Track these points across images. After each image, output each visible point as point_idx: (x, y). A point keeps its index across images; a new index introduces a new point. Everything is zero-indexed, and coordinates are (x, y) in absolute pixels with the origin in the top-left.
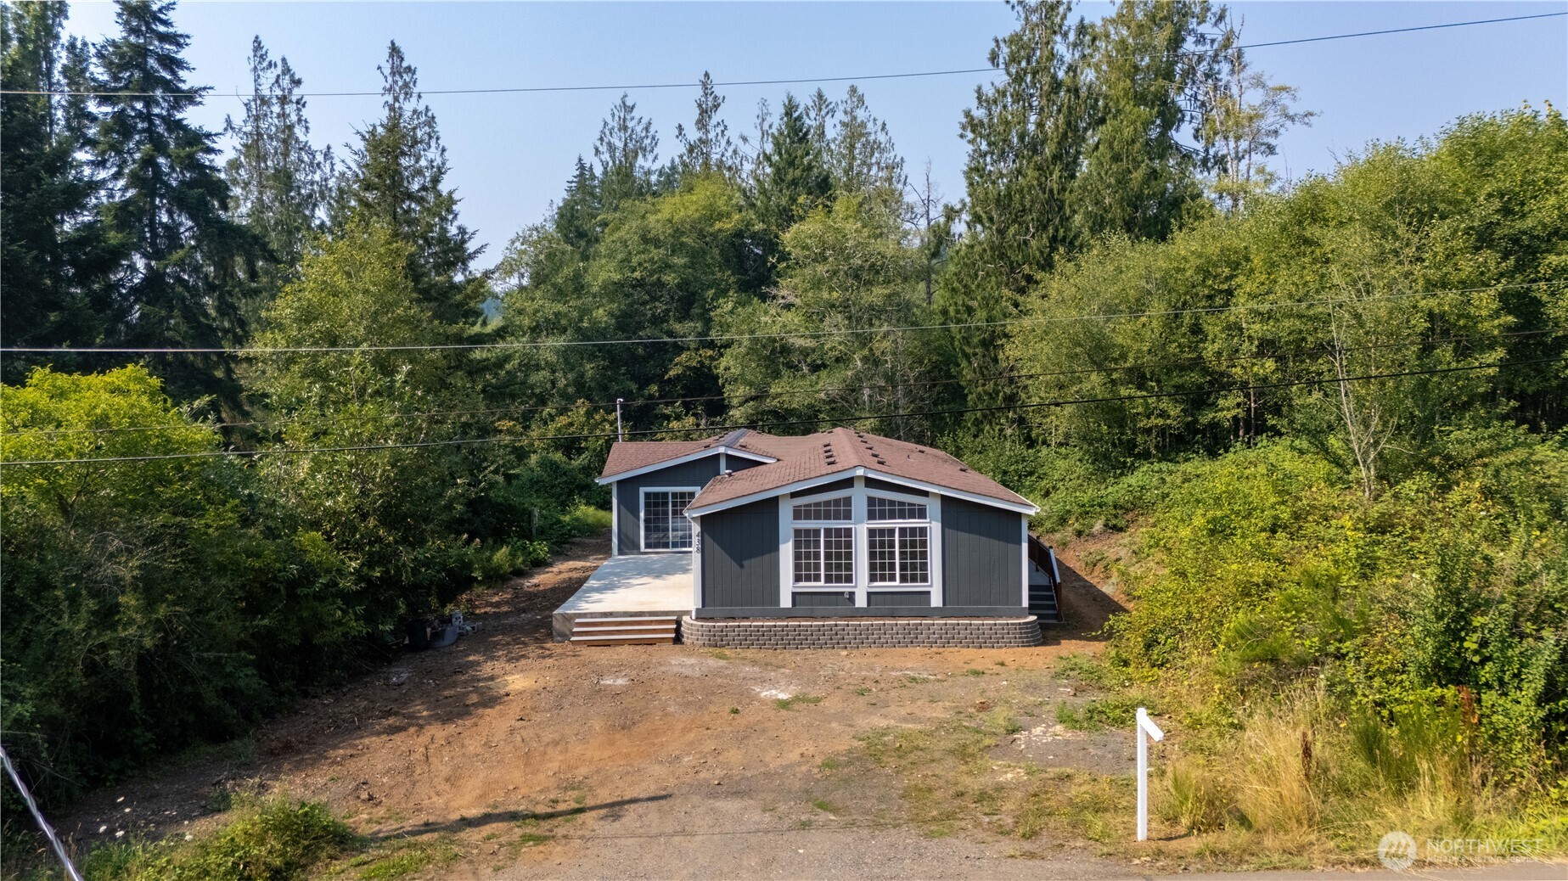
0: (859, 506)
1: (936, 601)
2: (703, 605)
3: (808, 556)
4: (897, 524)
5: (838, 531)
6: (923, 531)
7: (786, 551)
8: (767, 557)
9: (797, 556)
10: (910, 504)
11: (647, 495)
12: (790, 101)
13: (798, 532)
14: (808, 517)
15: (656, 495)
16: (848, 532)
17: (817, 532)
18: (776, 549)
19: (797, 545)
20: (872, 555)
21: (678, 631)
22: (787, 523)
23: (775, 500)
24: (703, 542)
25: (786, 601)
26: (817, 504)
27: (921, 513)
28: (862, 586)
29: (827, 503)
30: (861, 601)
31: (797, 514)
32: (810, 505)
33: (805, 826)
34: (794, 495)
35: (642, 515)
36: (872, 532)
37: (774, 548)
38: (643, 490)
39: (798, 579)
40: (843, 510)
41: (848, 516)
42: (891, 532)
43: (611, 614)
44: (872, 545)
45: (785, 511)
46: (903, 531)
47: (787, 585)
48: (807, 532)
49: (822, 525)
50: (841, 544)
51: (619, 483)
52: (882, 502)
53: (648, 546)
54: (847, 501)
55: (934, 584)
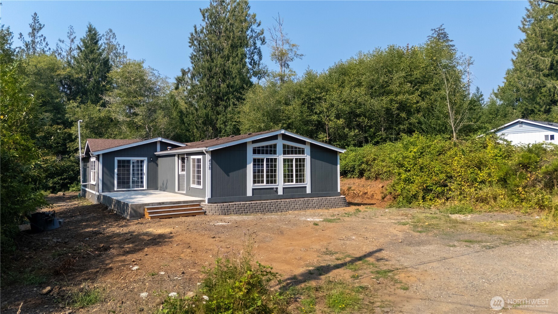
0: (280, 149)
1: (308, 191)
2: (212, 197)
3: (259, 171)
4: (294, 156)
5: (271, 159)
6: (304, 159)
7: (250, 168)
8: (241, 171)
9: (254, 171)
10: (299, 148)
11: (119, 161)
12: (90, 26)
13: (255, 160)
14: (259, 153)
15: (124, 161)
16: (275, 159)
17: (263, 160)
18: (245, 167)
19: (254, 165)
20: (285, 171)
22: (250, 156)
23: (245, 144)
24: (212, 164)
25: (249, 193)
26: (263, 147)
27: (302, 152)
28: (280, 184)
29: (267, 147)
30: (280, 192)
31: (255, 151)
32: (259, 147)
34: (254, 142)
35: (116, 171)
36: (285, 160)
38: (116, 159)
39: (254, 182)
40: (273, 150)
41: (275, 153)
42: (292, 160)
43: (163, 203)
44: (284, 166)
45: (250, 149)
46: (296, 159)
47: (250, 185)
48: (259, 160)
49: (265, 157)
50: (273, 166)
51: (103, 154)
52: (288, 146)
53: (119, 186)
54: (275, 146)
55: (307, 183)
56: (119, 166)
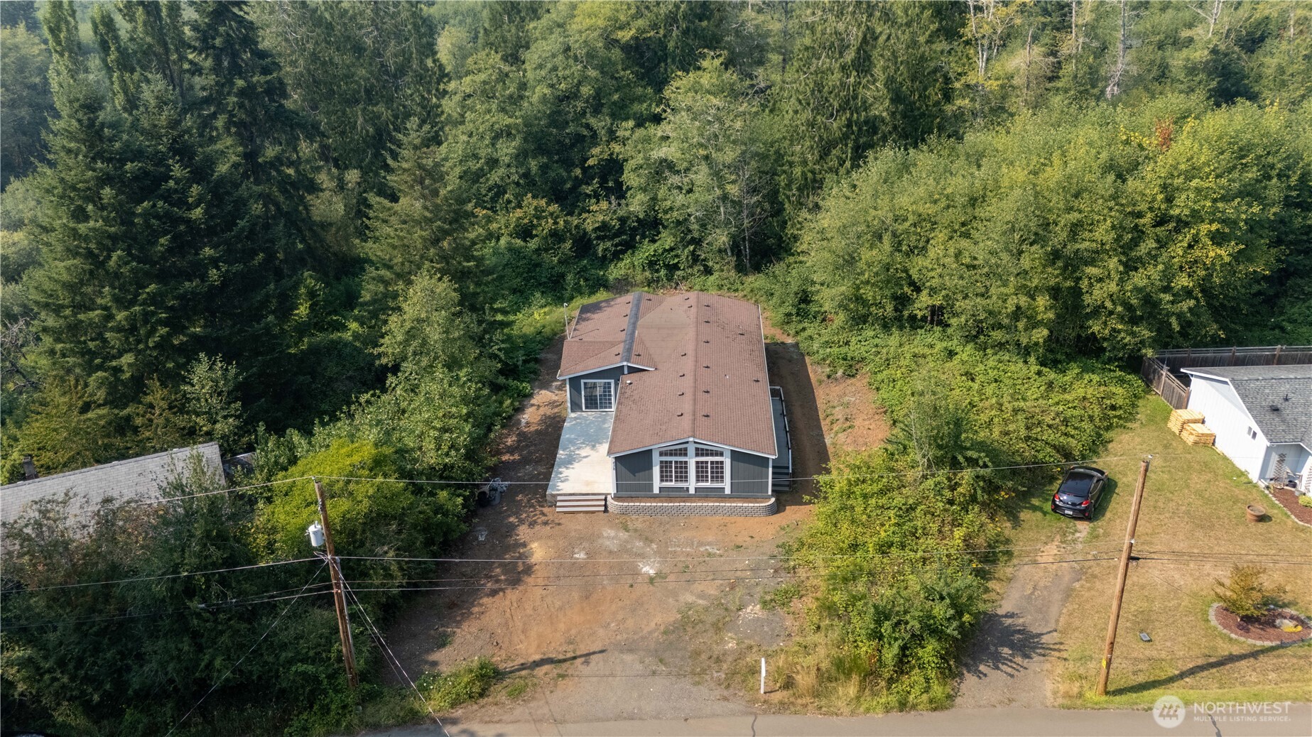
0: (691, 451)
1: (728, 491)
2: (617, 491)
3: (666, 472)
4: (709, 459)
5: (681, 462)
6: (722, 462)
7: (656, 471)
8: (647, 471)
9: (662, 472)
10: (716, 450)
11: (585, 383)
13: (661, 462)
14: (666, 456)
15: (590, 383)
16: (686, 462)
17: (671, 462)
18: (651, 469)
19: (661, 467)
20: (697, 472)
21: (606, 506)
22: (656, 459)
23: (651, 450)
24: (616, 466)
25: (656, 491)
26: (671, 450)
27: (721, 454)
28: (692, 484)
29: (676, 450)
30: (692, 491)
31: (661, 454)
32: (668, 450)
33: (654, 673)
34: (660, 448)
35: (583, 393)
36: (697, 462)
37: (650, 467)
38: (583, 381)
39: (662, 481)
40: (684, 452)
41: (686, 455)
42: (707, 462)
43: (573, 495)
44: (697, 467)
45: (656, 454)
46: (712, 463)
47: (657, 484)
48: (666, 462)
49: (674, 459)
50: (683, 468)
51: (570, 379)
52: (702, 450)
53: (586, 408)
54: (686, 449)
55: (727, 485)
56: (585, 388)
